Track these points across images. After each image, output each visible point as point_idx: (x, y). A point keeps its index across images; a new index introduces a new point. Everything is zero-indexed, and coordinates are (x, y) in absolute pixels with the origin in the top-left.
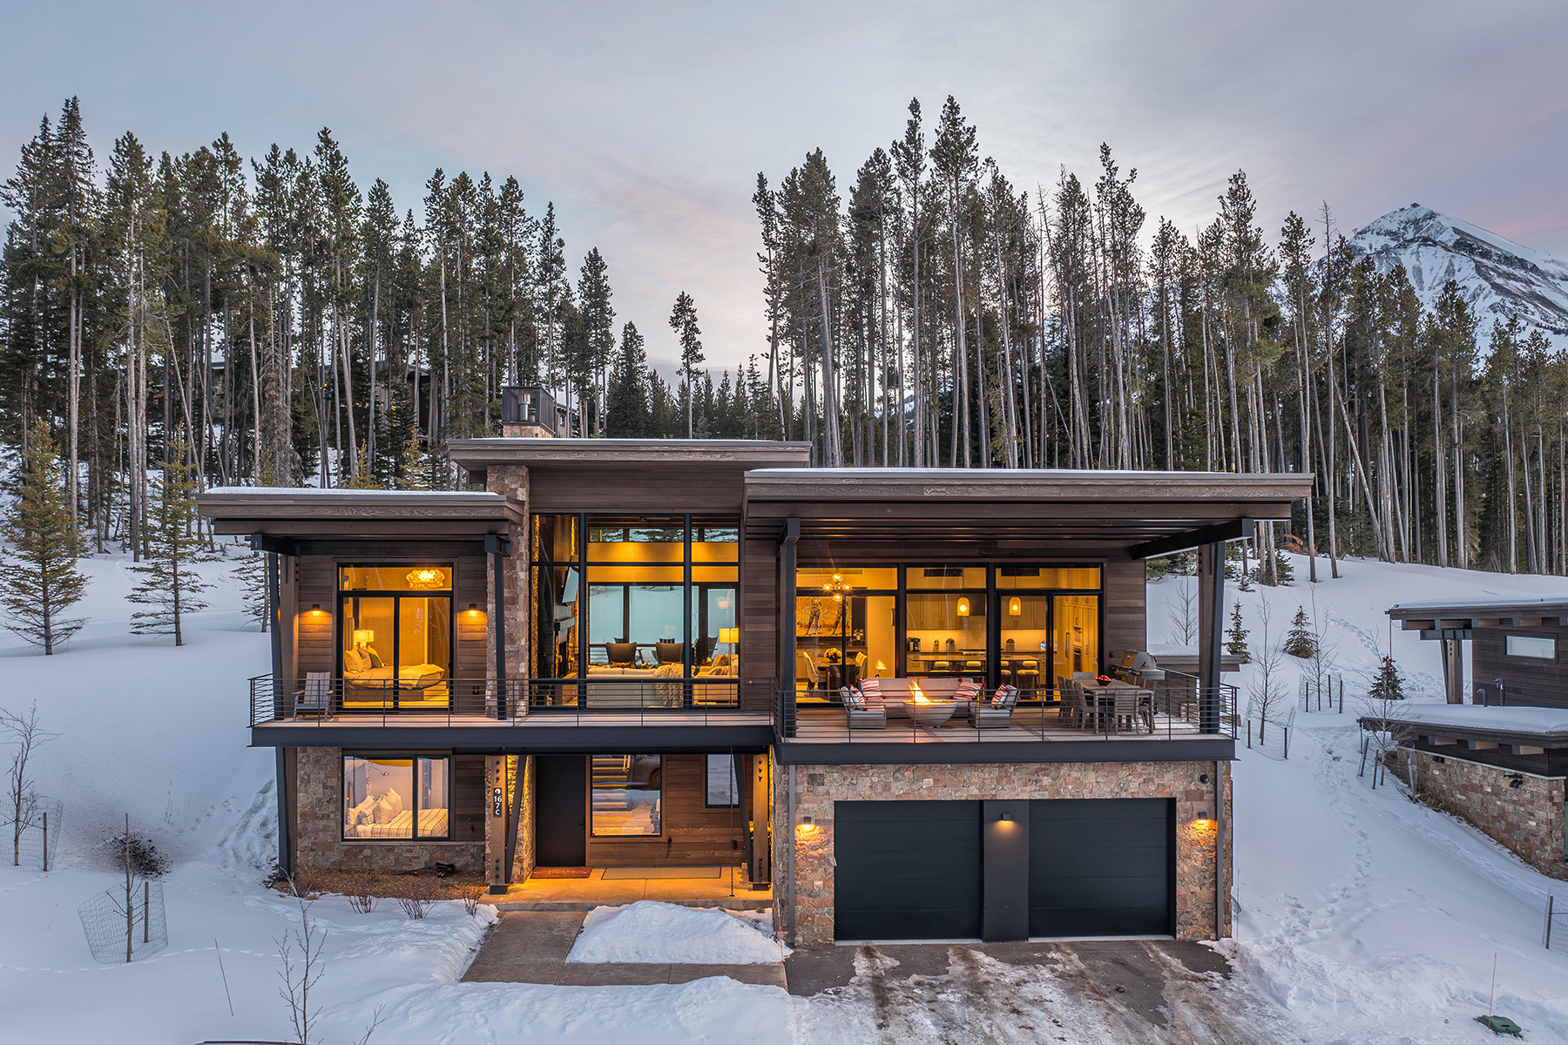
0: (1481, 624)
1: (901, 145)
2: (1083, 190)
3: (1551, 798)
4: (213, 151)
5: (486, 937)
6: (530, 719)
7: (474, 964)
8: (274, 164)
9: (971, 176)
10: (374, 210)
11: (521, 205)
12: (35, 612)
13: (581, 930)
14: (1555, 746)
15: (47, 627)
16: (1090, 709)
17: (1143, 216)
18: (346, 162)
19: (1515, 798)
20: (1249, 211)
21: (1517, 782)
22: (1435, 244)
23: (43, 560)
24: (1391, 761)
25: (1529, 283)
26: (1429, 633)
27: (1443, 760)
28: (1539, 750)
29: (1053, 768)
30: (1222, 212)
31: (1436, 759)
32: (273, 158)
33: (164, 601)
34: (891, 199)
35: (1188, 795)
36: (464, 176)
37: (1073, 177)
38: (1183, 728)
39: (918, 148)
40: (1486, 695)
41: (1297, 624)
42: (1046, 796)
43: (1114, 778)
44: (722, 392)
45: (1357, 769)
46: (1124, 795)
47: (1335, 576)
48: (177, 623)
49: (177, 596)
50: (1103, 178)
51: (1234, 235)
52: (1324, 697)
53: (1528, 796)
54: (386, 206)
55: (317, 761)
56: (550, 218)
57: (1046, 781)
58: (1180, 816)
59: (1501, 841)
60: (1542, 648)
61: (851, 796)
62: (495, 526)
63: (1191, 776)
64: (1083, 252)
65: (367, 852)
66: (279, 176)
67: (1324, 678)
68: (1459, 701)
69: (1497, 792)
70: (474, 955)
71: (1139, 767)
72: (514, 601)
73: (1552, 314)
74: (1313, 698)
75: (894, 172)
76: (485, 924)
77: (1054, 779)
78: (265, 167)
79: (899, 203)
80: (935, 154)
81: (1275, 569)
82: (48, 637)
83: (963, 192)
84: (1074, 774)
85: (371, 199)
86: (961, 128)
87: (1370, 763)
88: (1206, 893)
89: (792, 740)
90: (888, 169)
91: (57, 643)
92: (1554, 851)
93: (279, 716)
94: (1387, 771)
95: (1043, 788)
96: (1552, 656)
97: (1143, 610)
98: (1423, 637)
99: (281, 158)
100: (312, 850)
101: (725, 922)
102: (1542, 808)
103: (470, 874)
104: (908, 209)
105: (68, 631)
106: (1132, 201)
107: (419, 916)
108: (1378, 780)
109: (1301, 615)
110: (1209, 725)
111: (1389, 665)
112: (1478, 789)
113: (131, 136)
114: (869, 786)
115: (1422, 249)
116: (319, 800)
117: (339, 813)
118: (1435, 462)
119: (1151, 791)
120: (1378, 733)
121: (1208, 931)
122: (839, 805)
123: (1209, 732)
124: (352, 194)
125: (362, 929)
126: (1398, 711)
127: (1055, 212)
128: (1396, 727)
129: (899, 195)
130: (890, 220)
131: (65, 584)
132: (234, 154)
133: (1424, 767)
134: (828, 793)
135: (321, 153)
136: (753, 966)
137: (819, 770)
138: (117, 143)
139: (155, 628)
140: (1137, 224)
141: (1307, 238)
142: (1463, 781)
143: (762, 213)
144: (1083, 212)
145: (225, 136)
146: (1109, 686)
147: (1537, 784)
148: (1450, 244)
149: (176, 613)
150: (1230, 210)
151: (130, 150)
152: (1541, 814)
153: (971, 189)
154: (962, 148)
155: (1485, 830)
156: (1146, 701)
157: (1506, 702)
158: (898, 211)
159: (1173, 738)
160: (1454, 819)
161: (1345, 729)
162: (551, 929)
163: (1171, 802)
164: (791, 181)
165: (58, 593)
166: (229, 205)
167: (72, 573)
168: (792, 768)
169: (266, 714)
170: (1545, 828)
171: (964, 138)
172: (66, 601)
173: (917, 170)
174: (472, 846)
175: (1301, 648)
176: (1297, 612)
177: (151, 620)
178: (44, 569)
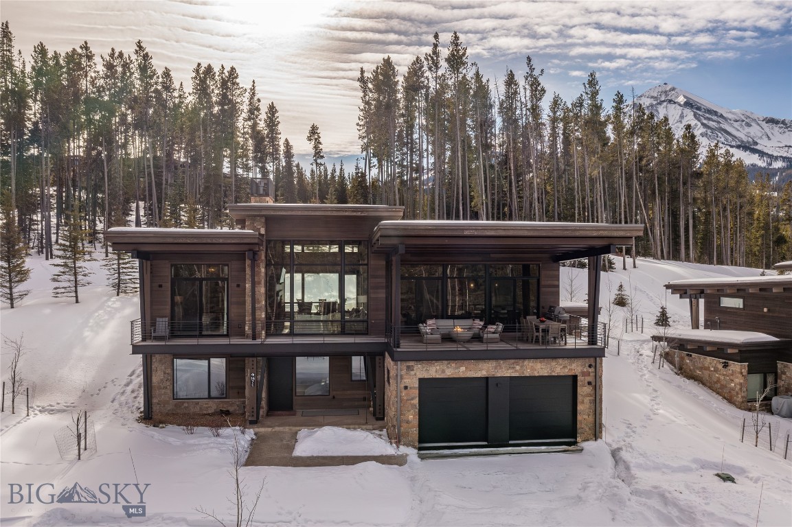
0: (709, 292)
1: (430, 55)
2: (516, 78)
3: (741, 373)
4: (79, 51)
5: (251, 445)
6: (268, 340)
7: (248, 458)
8: (112, 58)
9: (464, 71)
10: (164, 83)
11: (237, 81)
12: (5, 287)
13: (296, 441)
14: (744, 349)
15: (11, 294)
16: (537, 334)
17: (545, 91)
18: (151, 58)
19: (725, 373)
20: (597, 91)
21: (726, 366)
22: (675, 103)
23: (8, 261)
24: (667, 357)
25: (719, 122)
26: (684, 295)
27: (691, 356)
28: (737, 351)
29: (521, 361)
30: (584, 90)
31: (688, 355)
32: (112, 55)
33: (69, 281)
34: (423, 82)
35: (584, 374)
36: (209, 66)
37: (511, 71)
38: (582, 342)
39: (438, 57)
40: (710, 325)
41: (619, 290)
42: (517, 374)
43: (549, 366)
44: (332, 174)
45: (651, 360)
46: (553, 374)
47: (635, 267)
48: (76, 292)
49: (76, 278)
50: (527, 73)
51: (590, 102)
52: (634, 326)
53: (731, 372)
54: (170, 81)
55: (160, 361)
56: (253, 89)
57: (518, 368)
58: (579, 383)
59: (718, 393)
60: (737, 303)
61: (426, 376)
62: (251, 247)
63: (585, 365)
64: (516, 108)
65: (186, 405)
66: (115, 64)
67: (634, 317)
68: (698, 328)
69: (716, 370)
70: (248, 453)
71: (560, 361)
72: (259, 283)
73: (730, 138)
74: (629, 325)
75: (425, 68)
76: (250, 439)
77: (521, 367)
78: (108, 60)
79: (428, 84)
80: (448, 60)
81: (607, 264)
82: (12, 299)
83: (460, 79)
84: (531, 364)
85: (162, 77)
86: (460, 47)
87: (657, 357)
88: (591, 419)
89: (399, 350)
90: (423, 67)
91: (16, 303)
92: (742, 397)
93: (144, 339)
94: (665, 361)
95: (516, 371)
96: (741, 306)
97: (558, 286)
98: (681, 297)
99: (116, 55)
100: (158, 404)
101: (367, 436)
102: (737, 378)
103: (237, 414)
104: (432, 87)
105: (21, 296)
106: (539, 84)
107: (218, 435)
108: (661, 365)
109: (621, 286)
110: (593, 341)
111: (664, 311)
112: (708, 369)
113: (42, 44)
114: (435, 371)
115: (669, 105)
116: (162, 380)
117: (172, 386)
118: (680, 211)
119: (566, 372)
120: (661, 343)
121: (592, 436)
122: (421, 380)
123: (593, 344)
124: (154, 74)
125: (192, 442)
126: (671, 332)
127: (503, 89)
128: (670, 340)
129: (428, 80)
130: (423, 91)
131: (19, 273)
132: (90, 52)
133: (682, 359)
134: (415, 374)
135: (137, 53)
136: (382, 456)
137: (411, 363)
138: (35, 47)
139: (65, 294)
140: (542, 96)
141: (625, 104)
142: (700, 365)
143: (362, 87)
144: (516, 89)
145: (86, 43)
146: (545, 323)
147: (735, 366)
148: (682, 103)
149: (76, 287)
150: (589, 90)
151: (41, 51)
152: (737, 381)
153: (464, 77)
154: (461, 57)
155: (710, 388)
156: (563, 330)
157: (721, 328)
158: (428, 88)
159: (577, 347)
160: (696, 382)
161: (644, 341)
162: (282, 441)
163: (575, 378)
164: (376, 72)
165: (16, 276)
166: (88, 79)
167: (23, 267)
168: (399, 363)
169: (138, 338)
170: (738, 387)
171: (461, 53)
172: (21, 281)
173: (437, 68)
174: (237, 401)
175: (621, 302)
176: (619, 285)
177: (63, 290)
178: (9, 265)
